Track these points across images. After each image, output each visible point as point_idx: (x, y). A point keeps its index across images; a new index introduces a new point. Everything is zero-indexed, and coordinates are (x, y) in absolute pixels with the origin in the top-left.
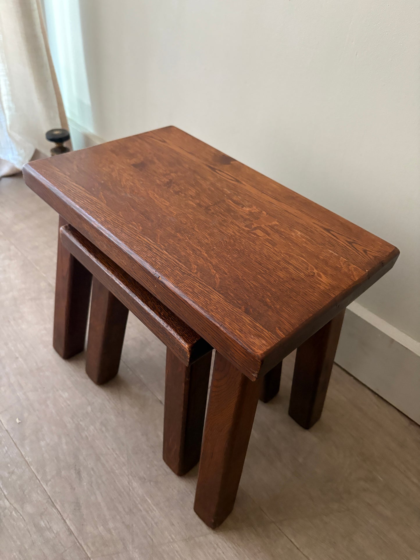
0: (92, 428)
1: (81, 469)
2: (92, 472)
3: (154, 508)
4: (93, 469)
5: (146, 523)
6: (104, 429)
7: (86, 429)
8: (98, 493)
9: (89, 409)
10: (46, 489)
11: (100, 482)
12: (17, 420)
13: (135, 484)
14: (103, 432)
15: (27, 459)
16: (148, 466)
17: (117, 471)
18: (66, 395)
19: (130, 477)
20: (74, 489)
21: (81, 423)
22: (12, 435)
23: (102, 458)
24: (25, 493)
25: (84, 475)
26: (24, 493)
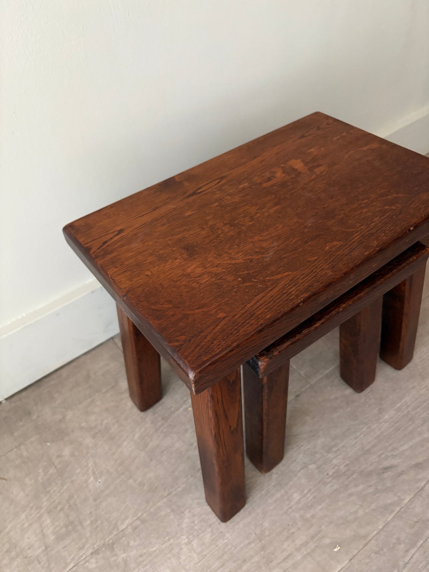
0: (335, 462)
1: (381, 467)
2: (383, 456)
3: (404, 401)
4: (380, 456)
5: (418, 407)
6: (335, 449)
7: (337, 468)
8: (402, 449)
9: (312, 467)
10: (409, 499)
11: (390, 448)
12: (336, 550)
13: (387, 417)
14: (338, 450)
15: (381, 527)
16: (367, 406)
17: (378, 433)
18: (296, 496)
19: (381, 421)
20: (402, 471)
21: (330, 474)
22: (355, 552)
23: (366, 448)
24: (417, 520)
25: (386, 464)
26: (417, 522)
